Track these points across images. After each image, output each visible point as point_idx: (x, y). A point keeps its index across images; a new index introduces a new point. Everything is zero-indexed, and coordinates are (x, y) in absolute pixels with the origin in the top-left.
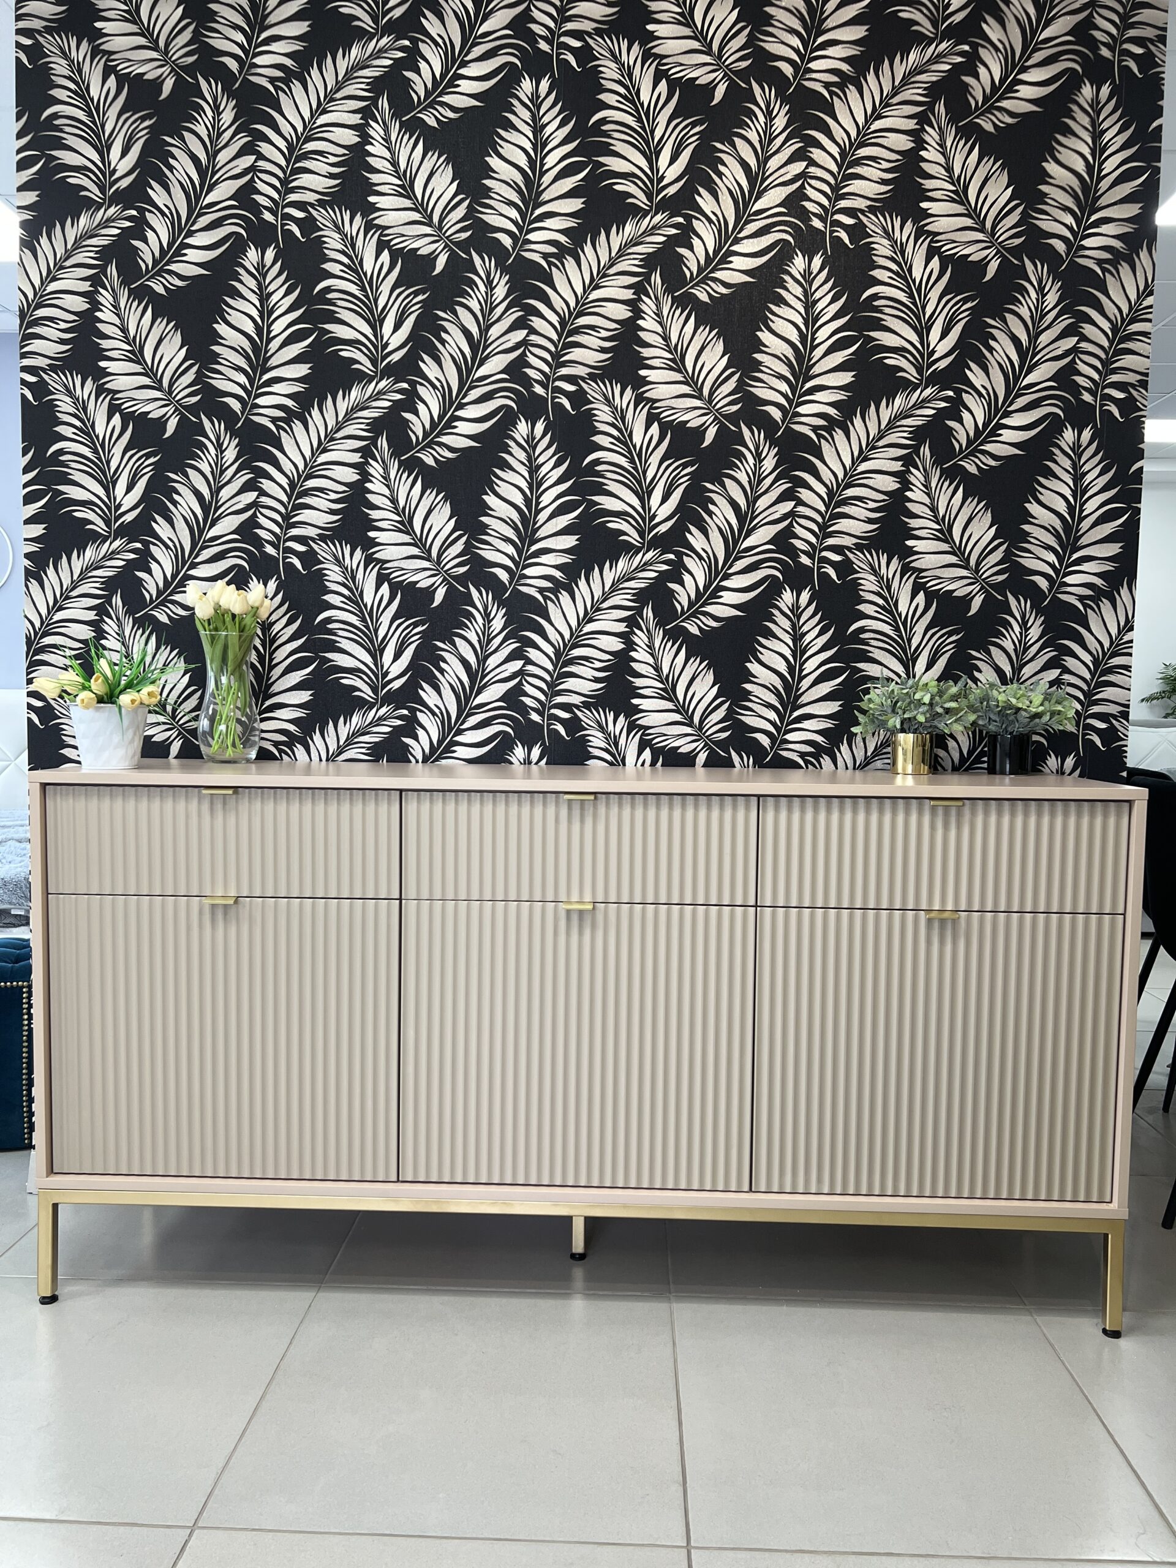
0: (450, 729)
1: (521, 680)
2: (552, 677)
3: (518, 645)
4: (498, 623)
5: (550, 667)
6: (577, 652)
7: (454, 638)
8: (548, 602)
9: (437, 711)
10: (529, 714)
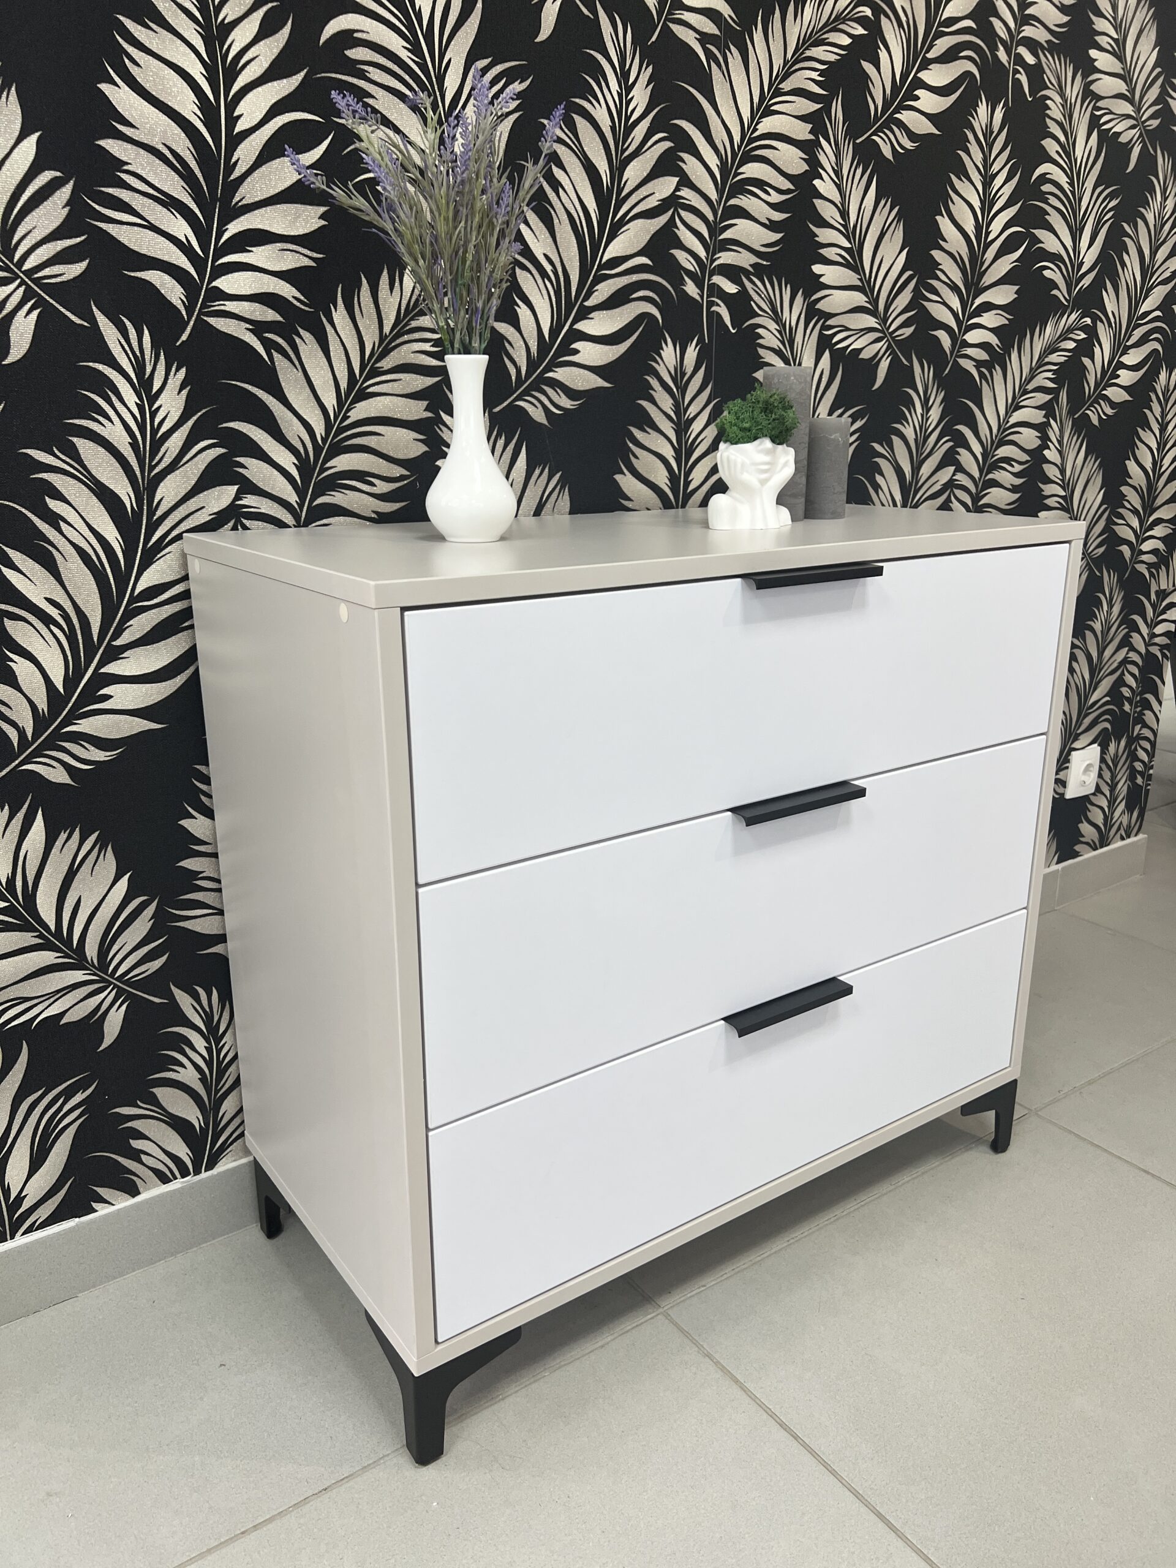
0: (570, 306)
1: (672, 217)
2: (715, 213)
3: (668, 144)
4: (640, 96)
5: (713, 195)
6: (751, 170)
7: (574, 115)
8: (713, 64)
9: (548, 268)
10: (683, 283)
